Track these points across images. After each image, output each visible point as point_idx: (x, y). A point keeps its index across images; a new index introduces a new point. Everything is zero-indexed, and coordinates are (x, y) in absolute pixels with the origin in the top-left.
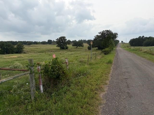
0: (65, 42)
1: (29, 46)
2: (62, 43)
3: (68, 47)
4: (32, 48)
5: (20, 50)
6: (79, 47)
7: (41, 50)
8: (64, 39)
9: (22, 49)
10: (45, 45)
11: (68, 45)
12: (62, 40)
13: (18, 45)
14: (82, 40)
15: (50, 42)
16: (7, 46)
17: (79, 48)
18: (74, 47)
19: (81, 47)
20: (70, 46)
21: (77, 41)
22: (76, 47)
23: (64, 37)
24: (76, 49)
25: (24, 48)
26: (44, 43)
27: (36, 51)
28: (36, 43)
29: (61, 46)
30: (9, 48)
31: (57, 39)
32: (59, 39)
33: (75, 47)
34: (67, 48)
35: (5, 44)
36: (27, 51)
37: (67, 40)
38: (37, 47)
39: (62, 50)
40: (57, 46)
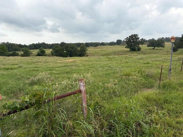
0: (137, 42)
1: (95, 48)
2: (133, 43)
3: (141, 48)
4: (97, 50)
5: (83, 53)
6: (158, 47)
7: (107, 52)
8: (135, 37)
9: (85, 51)
10: (113, 46)
11: (141, 46)
12: (133, 39)
13: (81, 47)
14: (163, 38)
15: (119, 42)
16: (71, 48)
17: (157, 49)
18: (149, 48)
19: (161, 48)
20: (143, 47)
21: (155, 39)
22: (154, 47)
23: (137, 35)
24: (153, 50)
25: (87, 50)
26: (112, 44)
27: (101, 53)
28: (103, 44)
29: (131, 46)
30: (72, 50)
31: (126, 38)
32: (129, 37)
33: (152, 48)
34: (139, 49)
35: (69, 46)
36: (91, 54)
37: (140, 38)
38: (103, 49)
39: (133, 52)
40: (126, 47)
